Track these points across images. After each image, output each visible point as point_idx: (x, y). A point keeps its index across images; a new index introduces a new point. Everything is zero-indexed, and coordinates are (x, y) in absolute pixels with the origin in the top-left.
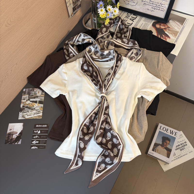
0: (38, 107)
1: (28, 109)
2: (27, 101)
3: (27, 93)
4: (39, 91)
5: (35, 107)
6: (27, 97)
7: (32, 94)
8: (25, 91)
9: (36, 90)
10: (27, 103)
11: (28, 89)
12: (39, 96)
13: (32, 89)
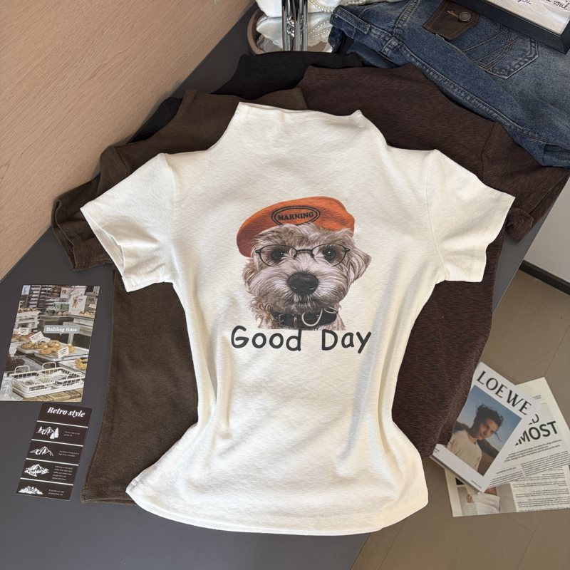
0: (72, 357)
1: (36, 365)
2: (33, 331)
3: (36, 303)
4: (77, 297)
5: (60, 356)
6: (33, 318)
7: (53, 309)
8: (30, 294)
9: (66, 292)
10: (32, 340)
11: (39, 289)
12: (78, 317)
13: (54, 289)
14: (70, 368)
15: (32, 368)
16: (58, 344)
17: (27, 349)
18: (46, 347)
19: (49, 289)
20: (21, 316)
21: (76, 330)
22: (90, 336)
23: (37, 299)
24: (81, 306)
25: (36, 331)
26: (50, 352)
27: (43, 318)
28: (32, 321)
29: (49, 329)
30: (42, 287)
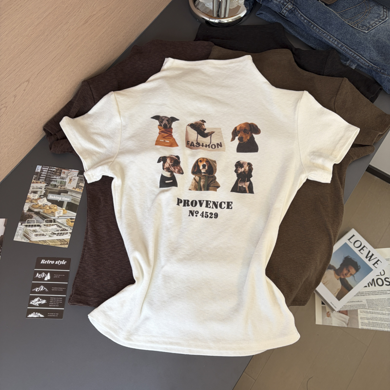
0: (65, 217)
1: (40, 220)
2: (40, 197)
3: (44, 178)
4: (72, 177)
5: (57, 215)
7: (55, 183)
8: (41, 171)
9: (65, 173)
10: (39, 203)
11: (48, 169)
12: (71, 191)
13: (57, 170)
14: (62, 224)
16: (56, 207)
17: (35, 208)
18: (48, 208)
19: (54, 170)
20: (34, 186)
21: (69, 199)
22: (78, 204)
23: (45, 175)
24: (74, 184)
25: (43, 197)
26: (50, 211)
27: (48, 188)
28: (40, 190)
29: (51, 197)
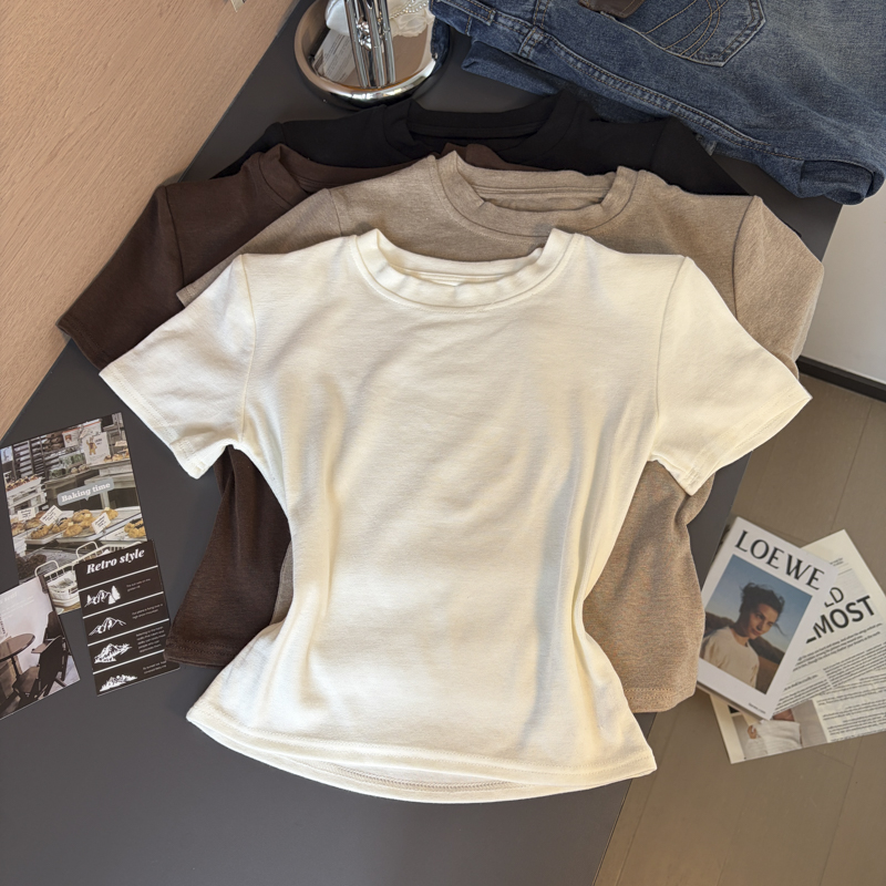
0: (117, 525)
1: (66, 555)
2: (41, 510)
3: (30, 467)
4: (91, 439)
5: (98, 529)
6: (34, 491)
7: (61, 467)
8: (15, 458)
9: (71, 437)
10: (44, 522)
11: (28, 446)
12: (104, 467)
14: (120, 542)
15: (61, 562)
16: (88, 514)
17: (42, 537)
18: (71, 524)
19: (43, 442)
20: (13, 495)
21: (108, 486)
22: (134, 486)
23: (29, 462)
24: (103, 449)
25: (47, 507)
26: (78, 528)
27: (49, 485)
28: (34, 495)
29: (65, 498)
30: (31, 443)
